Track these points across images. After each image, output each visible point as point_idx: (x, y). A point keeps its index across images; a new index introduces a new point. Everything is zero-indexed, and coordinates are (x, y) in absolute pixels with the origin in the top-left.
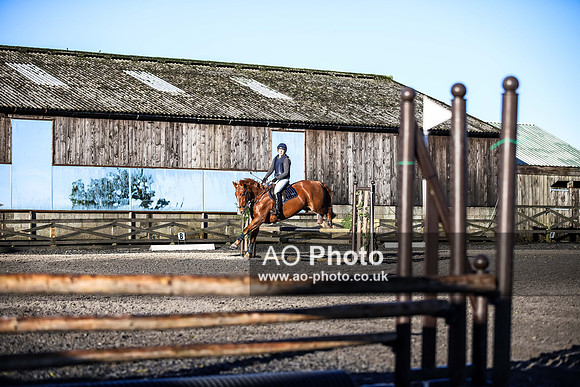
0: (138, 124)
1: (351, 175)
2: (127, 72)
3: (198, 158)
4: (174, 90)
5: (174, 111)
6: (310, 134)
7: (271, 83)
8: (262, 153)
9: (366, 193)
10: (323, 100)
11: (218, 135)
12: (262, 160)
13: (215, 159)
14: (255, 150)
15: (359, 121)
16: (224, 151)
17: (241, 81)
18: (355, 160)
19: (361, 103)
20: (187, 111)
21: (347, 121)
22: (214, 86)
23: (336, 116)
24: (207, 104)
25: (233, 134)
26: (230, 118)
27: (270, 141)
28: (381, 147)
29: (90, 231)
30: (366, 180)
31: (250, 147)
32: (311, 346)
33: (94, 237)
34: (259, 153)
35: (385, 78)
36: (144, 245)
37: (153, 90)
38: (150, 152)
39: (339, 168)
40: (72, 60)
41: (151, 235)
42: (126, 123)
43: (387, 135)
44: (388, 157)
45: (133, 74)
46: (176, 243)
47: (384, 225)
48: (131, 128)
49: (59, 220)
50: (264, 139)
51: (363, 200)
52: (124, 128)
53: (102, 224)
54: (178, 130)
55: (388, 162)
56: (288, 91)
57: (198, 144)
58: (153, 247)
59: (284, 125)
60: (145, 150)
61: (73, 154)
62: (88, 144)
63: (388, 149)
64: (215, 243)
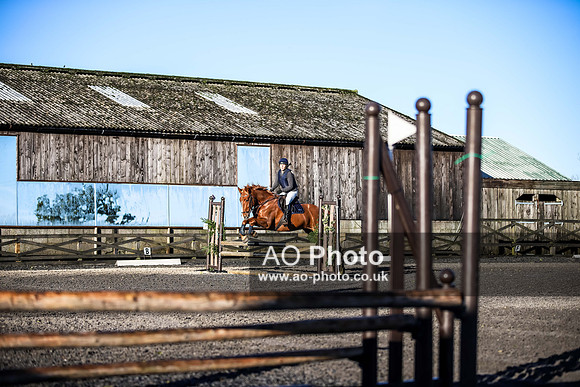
0: (103, 139)
1: (316, 189)
2: (92, 87)
3: (164, 173)
4: (139, 105)
5: (139, 126)
6: (275, 148)
7: (236, 97)
8: (227, 168)
9: (332, 207)
10: (288, 114)
11: (184, 150)
12: (228, 174)
13: (181, 174)
14: (220, 165)
15: (324, 135)
16: (190, 166)
17: (206, 96)
18: (321, 174)
19: (326, 118)
20: (152, 126)
21: (312, 135)
22: (179, 101)
23: (301, 131)
24: (172, 119)
25: (198, 149)
26: (195, 133)
27: (236, 155)
28: (346, 161)
29: (55, 246)
30: (332, 194)
31: (216, 162)
32: (277, 361)
33: (60, 252)
34: (224, 167)
35: (350, 92)
36: (110, 260)
37: (118, 105)
38: (115, 167)
39: (305, 182)
40: (37, 76)
41: (117, 250)
42: (91, 138)
43: (352, 149)
44: (354, 171)
45: (97, 89)
46: (142, 259)
47: (350, 239)
48: (96, 143)
49: (24, 236)
50: (229, 154)
51: (329, 215)
52: (89, 143)
53: (68, 239)
54: (143, 145)
55: (353, 177)
56: (253, 105)
57: (163, 159)
58: (119, 263)
59: (249, 140)
60: (110, 165)
61: (38, 170)
62: (53, 159)
63: (353, 163)
64: (181, 258)
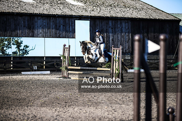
0: (15, 17)
3: (43, 33)
8: (71, 30)
9: (118, 51)
11: (51, 22)
12: (71, 33)
13: (50, 33)
14: (68, 29)
16: (54, 29)
21: (109, 15)
25: (58, 22)
26: (57, 15)
27: (75, 25)
28: (124, 27)
31: (65, 27)
43: (126, 21)
46: (33, 71)
48: (12, 19)
50: (72, 24)
52: (9, 19)
57: (42, 26)
58: (23, 73)
